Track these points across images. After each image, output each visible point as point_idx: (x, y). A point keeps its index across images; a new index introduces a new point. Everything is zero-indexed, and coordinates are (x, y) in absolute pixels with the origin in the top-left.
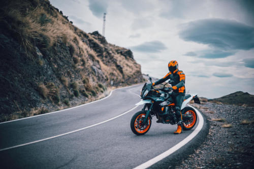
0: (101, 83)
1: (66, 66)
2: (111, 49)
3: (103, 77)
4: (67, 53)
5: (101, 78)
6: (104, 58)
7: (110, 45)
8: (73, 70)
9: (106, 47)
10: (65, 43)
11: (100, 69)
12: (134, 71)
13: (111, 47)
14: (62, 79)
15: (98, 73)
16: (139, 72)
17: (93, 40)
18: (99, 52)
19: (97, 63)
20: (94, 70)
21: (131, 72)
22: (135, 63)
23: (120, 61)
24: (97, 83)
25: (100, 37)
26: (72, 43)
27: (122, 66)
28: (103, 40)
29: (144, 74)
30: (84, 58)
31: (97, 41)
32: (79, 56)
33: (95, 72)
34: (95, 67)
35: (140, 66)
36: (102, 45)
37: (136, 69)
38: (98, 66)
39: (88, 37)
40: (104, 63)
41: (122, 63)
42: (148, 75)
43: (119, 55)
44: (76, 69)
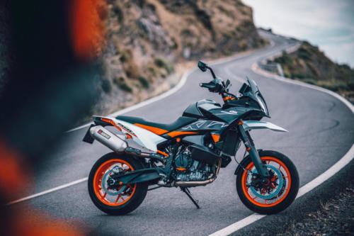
0: (161, 57)
3: (165, 43)
5: (162, 45)
11: (157, 23)
12: (237, 23)
15: (154, 33)
16: (249, 24)
19: (148, 11)
20: (144, 27)
21: (230, 25)
22: (240, 4)
24: (152, 56)
27: (209, 13)
29: (261, 29)
33: (146, 31)
34: (145, 22)
35: (251, 10)
37: (242, 17)
38: (153, 18)
40: (167, 9)
41: (208, 5)
42: (270, 31)
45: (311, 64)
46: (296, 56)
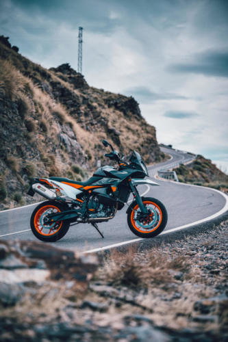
0: (78, 165)
1: (13, 136)
2: (96, 98)
3: (81, 154)
4: (15, 113)
5: (78, 156)
6: (83, 118)
7: (94, 90)
8: (25, 143)
9: (85, 96)
10: (10, 97)
11: (74, 138)
12: (141, 140)
13: (95, 95)
14: (8, 159)
15: (71, 146)
16: (152, 141)
17: (59, 83)
18: (72, 106)
19: (68, 127)
20: (63, 141)
21: (136, 142)
22: (144, 124)
23: (114, 121)
24: (70, 164)
25: (72, 76)
26: (22, 96)
27: (117, 131)
28: (79, 81)
29: (163, 145)
30: (45, 121)
31: (67, 85)
32: (35, 119)
33: (65, 144)
34: (64, 136)
35: (154, 129)
36: (77, 92)
37: (146, 135)
38: (71, 133)
39: (49, 77)
40: (82, 127)
41: (117, 125)
42: (170, 146)
43: (112, 110)
44: (31, 142)
45: (204, 175)
46: (191, 168)
